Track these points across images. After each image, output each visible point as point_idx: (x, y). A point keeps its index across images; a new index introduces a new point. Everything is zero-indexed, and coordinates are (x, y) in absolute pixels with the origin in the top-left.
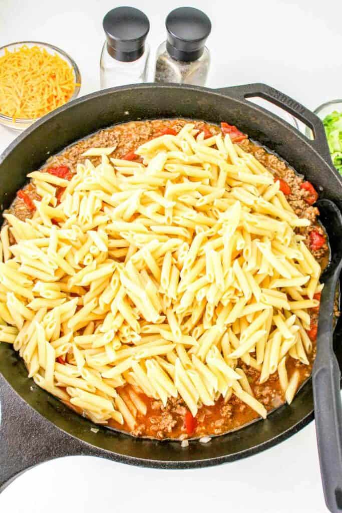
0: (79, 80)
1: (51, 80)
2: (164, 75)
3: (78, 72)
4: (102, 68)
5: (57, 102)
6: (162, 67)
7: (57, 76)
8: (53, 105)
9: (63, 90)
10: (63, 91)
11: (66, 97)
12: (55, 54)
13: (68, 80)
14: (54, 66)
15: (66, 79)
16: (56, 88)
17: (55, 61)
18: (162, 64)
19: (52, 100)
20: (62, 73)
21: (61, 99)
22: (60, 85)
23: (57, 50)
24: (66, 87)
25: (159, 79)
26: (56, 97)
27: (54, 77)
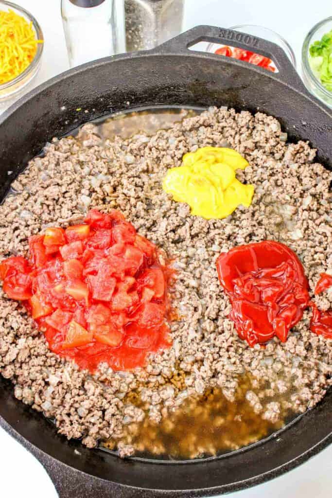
0: (40, 36)
1: (9, 39)
2: (135, 17)
3: (39, 27)
4: (64, 18)
5: (20, 63)
6: (131, 8)
7: (16, 35)
8: (16, 67)
9: (24, 49)
10: (25, 51)
11: (29, 56)
12: (9, 10)
13: (29, 37)
14: (11, 24)
15: (26, 37)
16: (16, 49)
17: (11, 18)
18: (130, 5)
19: (14, 62)
20: (21, 30)
21: (24, 60)
22: (20, 44)
23: (10, 5)
24: (27, 46)
25: (130, 22)
26: (17, 58)
27: (12, 36)
